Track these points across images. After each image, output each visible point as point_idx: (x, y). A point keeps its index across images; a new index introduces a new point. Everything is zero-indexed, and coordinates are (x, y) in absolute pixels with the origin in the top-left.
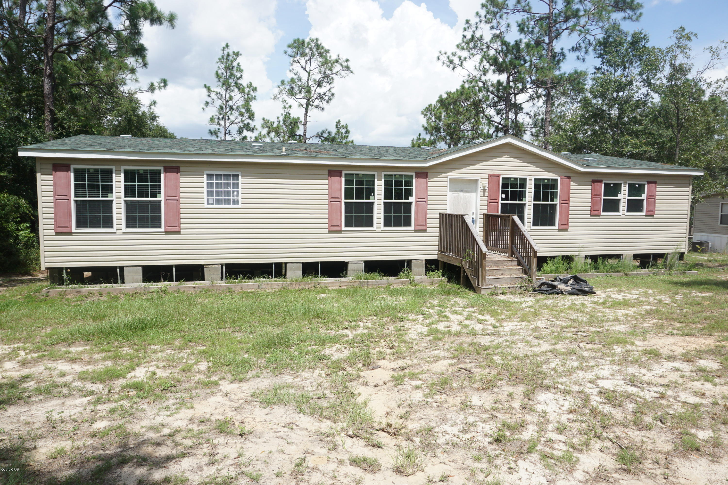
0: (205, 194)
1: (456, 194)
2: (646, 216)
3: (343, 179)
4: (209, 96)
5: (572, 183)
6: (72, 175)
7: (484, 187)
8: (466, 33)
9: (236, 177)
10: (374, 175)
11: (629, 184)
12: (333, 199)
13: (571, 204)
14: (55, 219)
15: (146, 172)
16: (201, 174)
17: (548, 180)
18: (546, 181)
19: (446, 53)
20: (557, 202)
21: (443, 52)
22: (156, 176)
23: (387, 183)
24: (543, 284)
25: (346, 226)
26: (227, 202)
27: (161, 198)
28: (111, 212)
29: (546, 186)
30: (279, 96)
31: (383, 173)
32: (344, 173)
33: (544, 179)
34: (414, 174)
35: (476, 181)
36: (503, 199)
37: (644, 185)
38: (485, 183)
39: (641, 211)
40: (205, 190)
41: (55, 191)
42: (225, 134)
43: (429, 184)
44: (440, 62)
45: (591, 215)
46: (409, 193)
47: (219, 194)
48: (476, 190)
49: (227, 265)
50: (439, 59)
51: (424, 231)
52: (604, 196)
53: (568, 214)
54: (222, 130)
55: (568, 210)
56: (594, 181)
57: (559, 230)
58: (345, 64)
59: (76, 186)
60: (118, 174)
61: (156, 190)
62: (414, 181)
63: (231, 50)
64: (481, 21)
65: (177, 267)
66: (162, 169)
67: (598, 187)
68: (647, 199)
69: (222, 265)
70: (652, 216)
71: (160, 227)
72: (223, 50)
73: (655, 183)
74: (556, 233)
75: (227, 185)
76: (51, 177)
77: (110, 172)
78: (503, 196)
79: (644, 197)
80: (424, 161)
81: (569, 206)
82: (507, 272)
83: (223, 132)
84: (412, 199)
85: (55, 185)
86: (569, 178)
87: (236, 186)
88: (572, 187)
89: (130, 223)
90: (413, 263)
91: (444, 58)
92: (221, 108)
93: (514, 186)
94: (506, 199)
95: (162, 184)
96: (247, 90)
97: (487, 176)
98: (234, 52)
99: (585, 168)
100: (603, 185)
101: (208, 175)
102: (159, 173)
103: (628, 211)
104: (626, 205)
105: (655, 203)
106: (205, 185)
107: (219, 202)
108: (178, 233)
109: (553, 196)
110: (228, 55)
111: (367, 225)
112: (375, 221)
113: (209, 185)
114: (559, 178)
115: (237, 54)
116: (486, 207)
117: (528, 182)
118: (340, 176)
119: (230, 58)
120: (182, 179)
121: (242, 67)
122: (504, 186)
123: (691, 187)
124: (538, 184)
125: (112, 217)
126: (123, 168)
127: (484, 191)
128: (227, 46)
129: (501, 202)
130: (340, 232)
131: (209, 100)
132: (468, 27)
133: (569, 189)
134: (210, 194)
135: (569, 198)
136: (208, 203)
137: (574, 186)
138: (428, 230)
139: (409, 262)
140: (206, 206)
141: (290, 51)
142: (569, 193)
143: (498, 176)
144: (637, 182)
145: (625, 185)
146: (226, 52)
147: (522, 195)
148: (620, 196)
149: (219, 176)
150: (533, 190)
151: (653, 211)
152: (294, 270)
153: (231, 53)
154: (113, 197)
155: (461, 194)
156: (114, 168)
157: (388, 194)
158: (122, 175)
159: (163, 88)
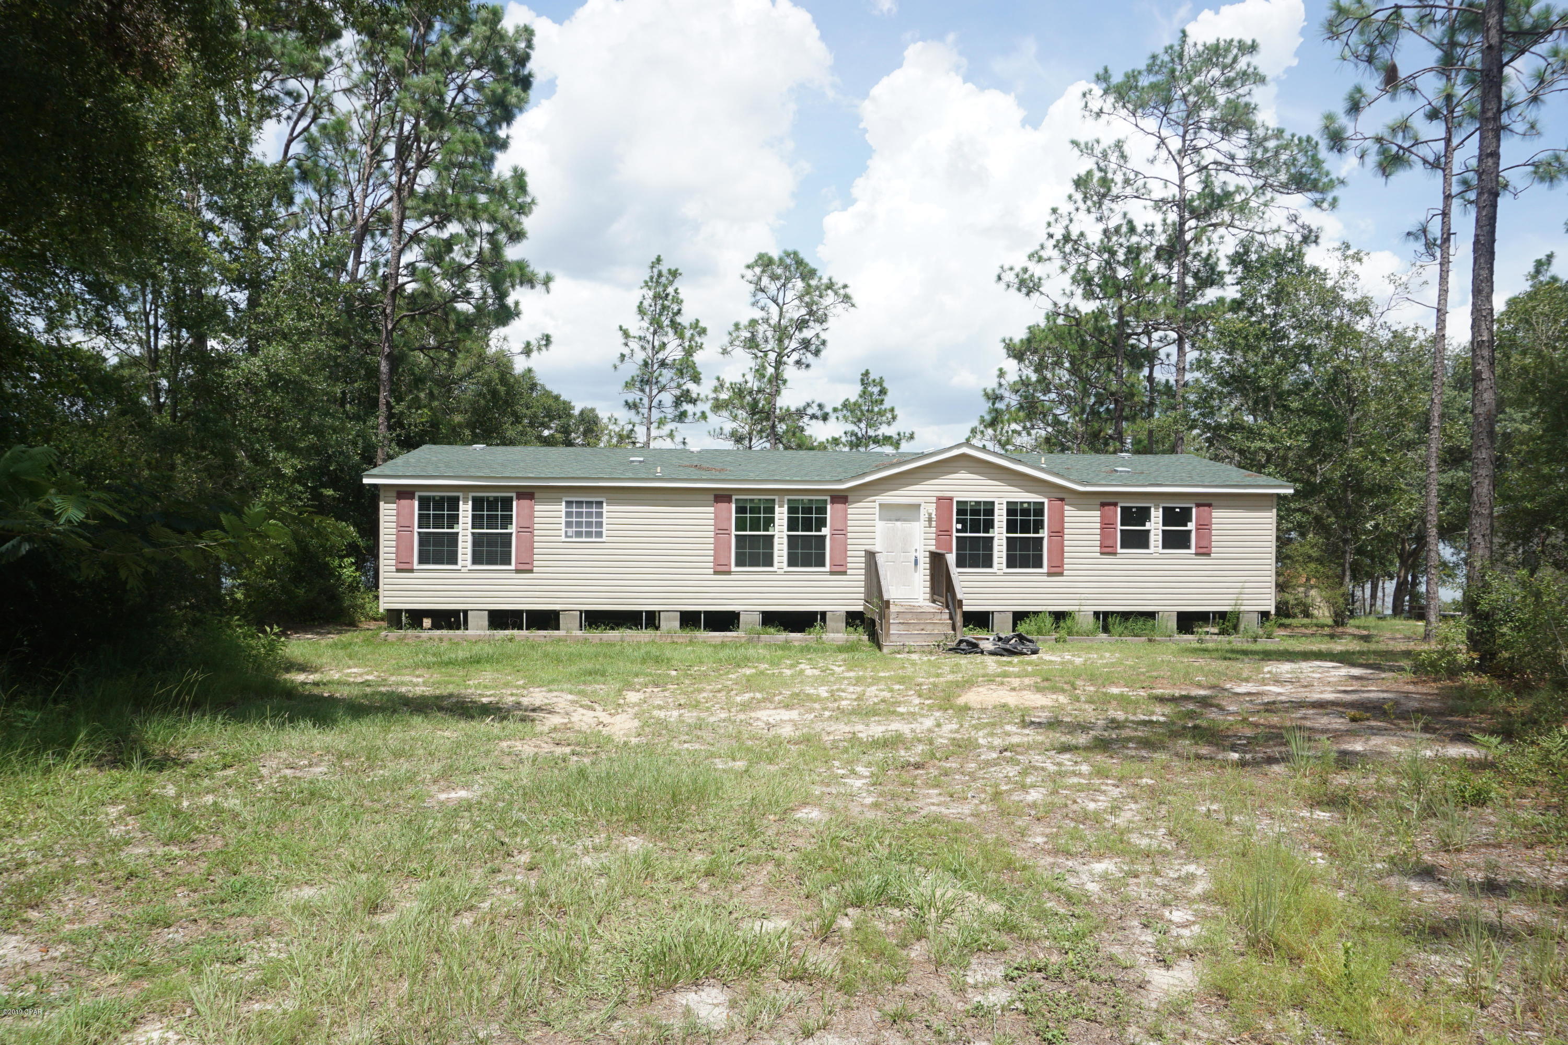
0: (563, 526)
1: (890, 525)
2: (1196, 554)
3: (733, 506)
4: (626, 344)
5: (1066, 507)
6: (416, 503)
7: (930, 514)
8: (1051, 230)
9: (600, 504)
10: (774, 500)
11: (1164, 508)
12: (721, 531)
13: (1066, 537)
14: (397, 553)
15: (496, 499)
16: (558, 501)
17: (1029, 503)
18: (1025, 505)
19: (1011, 269)
20: (1044, 534)
21: (1006, 267)
22: (507, 504)
23: (792, 510)
24: (961, 641)
25: (737, 565)
26: (589, 534)
27: (513, 529)
28: (457, 546)
29: (1025, 512)
30: (729, 349)
31: (786, 498)
32: (734, 498)
33: (1022, 503)
34: (828, 498)
35: (918, 506)
36: (958, 531)
37: (1191, 509)
38: (932, 508)
39: (1188, 547)
40: (563, 520)
41: (397, 522)
42: (650, 409)
43: (850, 511)
44: (1002, 285)
45: (1102, 553)
46: (822, 523)
47: (579, 524)
48: (918, 520)
49: (586, 612)
50: (999, 278)
51: (844, 573)
52: (1122, 525)
53: (1063, 552)
54: (646, 401)
55: (1063, 546)
56: (1103, 505)
57: (1049, 574)
58: (842, 292)
59: (420, 516)
60: (465, 502)
61: (507, 520)
62: (829, 507)
63: (664, 268)
64: (1077, 210)
65: (528, 612)
66: (514, 495)
67: (1111, 513)
68: (1197, 529)
69: (581, 612)
70: (1208, 554)
71: (510, 564)
72: (652, 267)
73: (1209, 505)
74: (1046, 578)
75: (589, 514)
76: (394, 506)
77: (457, 499)
78: (959, 526)
79: (1191, 526)
80: (840, 481)
81: (1063, 540)
82: (929, 627)
83: (647, 406)
84: (825, 531)
85: (398, 515)
86: (1062, 500)
87: (600, 515)
88: (1066, 513)
89: (477, 560)
90: (828, 616)
91: (1010, 277)
92: (646, 364)
93: (975, 512)
94: (964, 530)
95: (514, 513)
96: (688, 334)
97: (934, 500)
98: (669, 270)
99: (1085, 485)
100: (1119, 510)
101: (567, 502)
102: (510, 500)
103: (1164, 547)
104: (1160, 538)
105: (1211, 535)
106: (563, 514)
107: (579, 534)
108: (531, 571)
109: (1039, 525)
110: (660, 275)
111: (765, 565)
112: (776, 559)
113: (568, 514)
114: (1046, 501)
115: (674, 274)
116: (934, 542)
117: (997, 507)
118: (730, 501)
119: (663, 280)
120: (537, 508)
121: (681, 296)
122: (959, 512)
123: (1275, 511)
124: (1012, 509)
125: (456, 552)
126: (471, 495)
127: (930, 520)
128: (659, 260)
129: (955, 534)
130: (729, 573)
131: (626, 351)
132: (1056, 221)
133: (1063, 516)
134: (569, 525)
135: (1063, 528)
136: (567, 536)
137: (1069, 511)
138: (849, 572)
139: (823, 614)
140: (563, 539)
141: (749, 274)
142: (1063, 522)
143: (951, 499)
144: (1178, 505)
145: (1157, 508)
146: (656, 271)
147: (989, 525)
148: (1148, 526)
149: (579, 503)
150: (1005, 518)
151: (1209, 547)
152: (668, 620)
153: (665, 272)
154: (459, 529)
155: (898, 523)
156: (461, 495)
157: (792, 524)
158: (470, 503)
159: (544, 348)
